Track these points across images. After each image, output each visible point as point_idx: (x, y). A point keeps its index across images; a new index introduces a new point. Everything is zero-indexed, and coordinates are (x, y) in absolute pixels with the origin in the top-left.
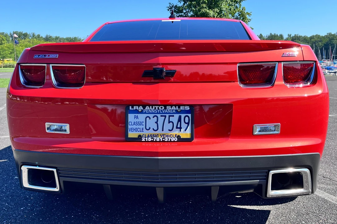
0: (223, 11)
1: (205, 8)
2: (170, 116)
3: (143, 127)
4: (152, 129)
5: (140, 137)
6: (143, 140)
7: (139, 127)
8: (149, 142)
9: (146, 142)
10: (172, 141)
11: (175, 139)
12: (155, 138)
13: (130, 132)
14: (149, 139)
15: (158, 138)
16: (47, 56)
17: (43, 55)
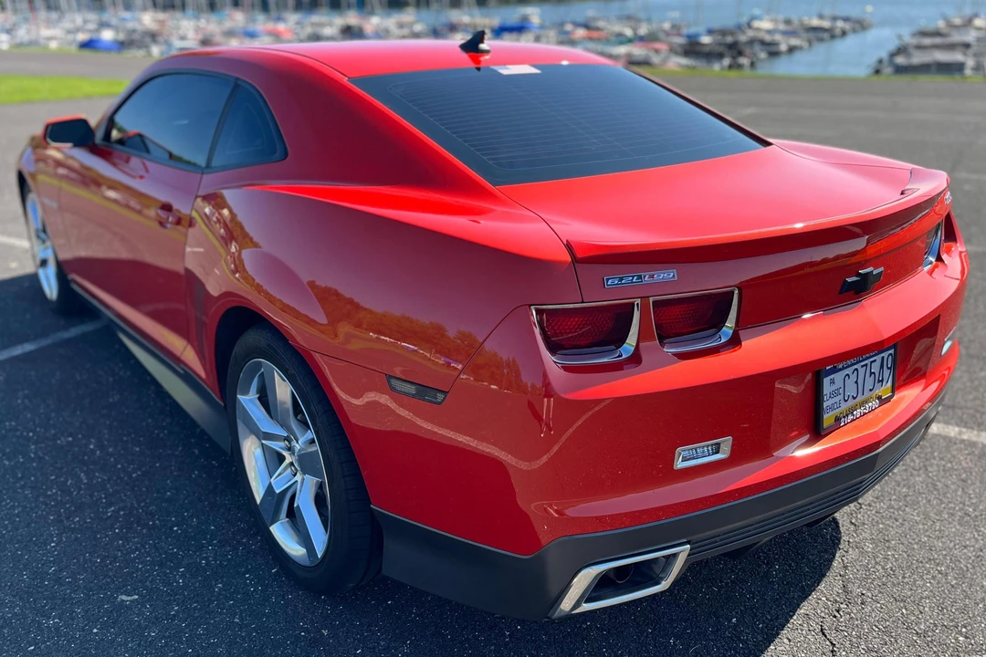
2: (872, 362)
3: (841, 397)
4: (851, 397)
5: (838, 419)
6: (843, 424)
7: (836, 399)
8: (848, 423)
9: (845, 425)
10: (872, 410)
11: (876, 404)
12: (855, 413)
13: (825, 416)
14: (849, 418)
15: (859, 412)
16: (645, 277)
17: (633, 277)
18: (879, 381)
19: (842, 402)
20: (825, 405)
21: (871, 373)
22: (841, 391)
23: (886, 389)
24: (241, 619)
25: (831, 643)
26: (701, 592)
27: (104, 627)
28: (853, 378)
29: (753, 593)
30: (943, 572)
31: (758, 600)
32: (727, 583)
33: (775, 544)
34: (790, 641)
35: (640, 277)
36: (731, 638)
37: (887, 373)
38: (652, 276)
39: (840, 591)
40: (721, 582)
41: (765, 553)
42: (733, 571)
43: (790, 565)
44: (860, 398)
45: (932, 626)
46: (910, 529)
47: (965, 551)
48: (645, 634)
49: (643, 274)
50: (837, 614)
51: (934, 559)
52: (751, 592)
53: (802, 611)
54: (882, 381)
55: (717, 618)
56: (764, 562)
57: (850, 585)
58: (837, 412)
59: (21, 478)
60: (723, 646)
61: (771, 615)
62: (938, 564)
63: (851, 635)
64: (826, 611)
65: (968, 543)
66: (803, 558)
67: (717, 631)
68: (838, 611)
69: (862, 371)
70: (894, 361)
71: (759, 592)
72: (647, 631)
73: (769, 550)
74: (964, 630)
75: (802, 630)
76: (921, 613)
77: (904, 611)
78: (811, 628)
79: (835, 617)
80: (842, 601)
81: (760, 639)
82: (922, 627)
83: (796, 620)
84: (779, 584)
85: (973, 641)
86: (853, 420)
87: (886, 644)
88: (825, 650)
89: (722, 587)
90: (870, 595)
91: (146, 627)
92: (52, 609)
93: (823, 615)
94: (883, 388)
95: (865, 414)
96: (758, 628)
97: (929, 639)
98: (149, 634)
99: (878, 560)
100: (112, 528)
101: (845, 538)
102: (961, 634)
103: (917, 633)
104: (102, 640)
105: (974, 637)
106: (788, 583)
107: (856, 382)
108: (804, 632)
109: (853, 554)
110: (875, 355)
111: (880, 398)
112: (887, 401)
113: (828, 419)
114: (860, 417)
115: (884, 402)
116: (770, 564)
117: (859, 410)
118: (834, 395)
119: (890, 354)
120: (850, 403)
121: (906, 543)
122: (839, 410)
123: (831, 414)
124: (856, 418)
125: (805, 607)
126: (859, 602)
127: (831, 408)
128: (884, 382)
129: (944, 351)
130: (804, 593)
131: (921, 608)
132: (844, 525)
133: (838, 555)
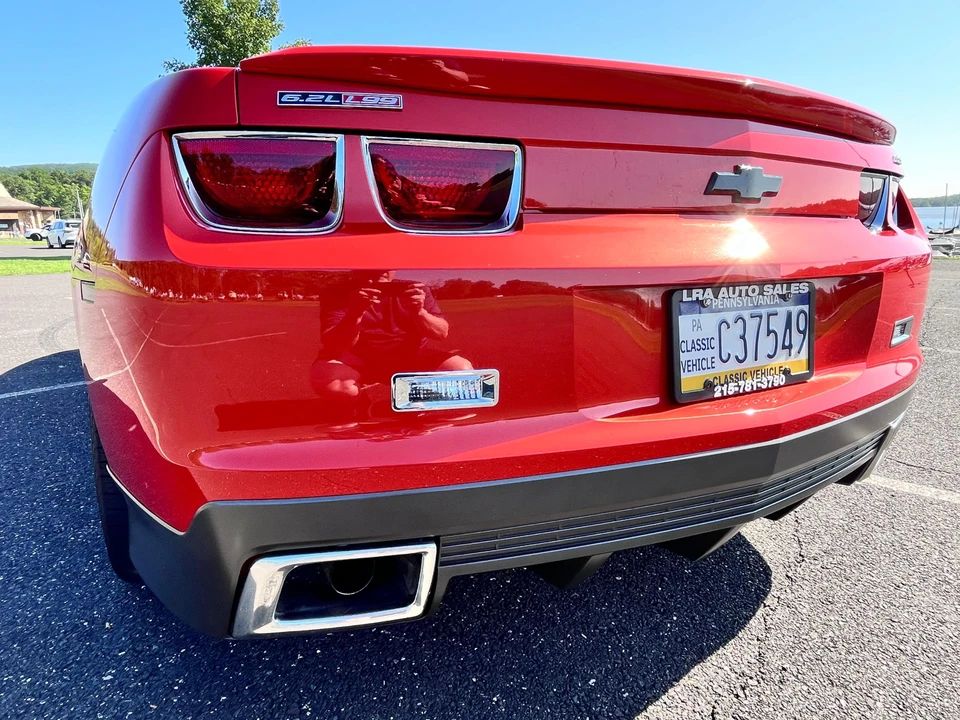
2: (770, 314)
3: (715, 353)
4: (732, 358)
5: (709, 386)
6: (718, 394)
7: (708, 354)
8: (728, 396)
9: (723, 397)
10: (774, 388)
11: (780, 380)
12: (741, 383)
13: (684, 376)
14: (732, 389)
15: (748, 384)
16: (346, 97)
17: (326, 95)
18: (784, 347)
19: (717, 360)
20: (683, 357)
21: (769, 332)
22: (715, 343)
23: (797, 361)
26: (565, 638)
28: (738, 329)
29: (632, 648)
30: (909, 652)
31: (634, 658)
32: (602, 631)
33: (681, 590)
35: (338, 97)
37: (797, 338)
39: (753, 661)
40: (596, 628)
41: (665, 600)
42: (616, 617)
43: (693, 618)
44: (749, 364)
47: (943, 628)
48: (466, 683)
49: (344, 94)
50: (741, 693)
51: (895, 634)
52: (629, 646)
53: (692, 681)
54: (790, 347)
55: (572, 675)
56: (659, 611)
57: (769, 654)
58: (708, 374)
61: (646, 682)
62: (902, 642)
64: (726, 686)
65: (947, 618)
66: (712, 612)
67: (564, 692)
68: (743, 689)
69: (752, 323)
70: (810, 323)
71: (640, 648)
72: (469, 680)
73: (672, 597)
75: (684, 709)
76: (871, 709)
77: (843, 702)
78: (697, 709)
79: (737, 696)
80: (753, 674)
81: (620, 714)
83: (677, 691)
84: (670, 641)
86: (737, 394)
89: (594, 635)
90: (794, 671)
93: (719, 691)
94: (792, 358)
95: (760, 390)
96: (621, 698)
99: (814, 625)
101: (774, 592)
106: (683, 640)
107: (743, 337)
109: (782, 613)
110: (776, 305)
111: (786, 372)
112: (801, 380)
113: (690, 381)
114: (753, 392)
115: (793, 381)
116: (667, 614)
117: (749, 381)
118: (702, 344)
119: (803, 312)
120: (733, 367)
121: (857, 608)
122: (711, 371)
123: (696, 374)
124: (745, 393)
125: (697, 676)
126: (777, 679)
127: (697, 365)
128: (794, 351)
129: (895, 341)
130: (701, 656)
131: (870, 702)
132: (778, 577)
133: (760, 612)
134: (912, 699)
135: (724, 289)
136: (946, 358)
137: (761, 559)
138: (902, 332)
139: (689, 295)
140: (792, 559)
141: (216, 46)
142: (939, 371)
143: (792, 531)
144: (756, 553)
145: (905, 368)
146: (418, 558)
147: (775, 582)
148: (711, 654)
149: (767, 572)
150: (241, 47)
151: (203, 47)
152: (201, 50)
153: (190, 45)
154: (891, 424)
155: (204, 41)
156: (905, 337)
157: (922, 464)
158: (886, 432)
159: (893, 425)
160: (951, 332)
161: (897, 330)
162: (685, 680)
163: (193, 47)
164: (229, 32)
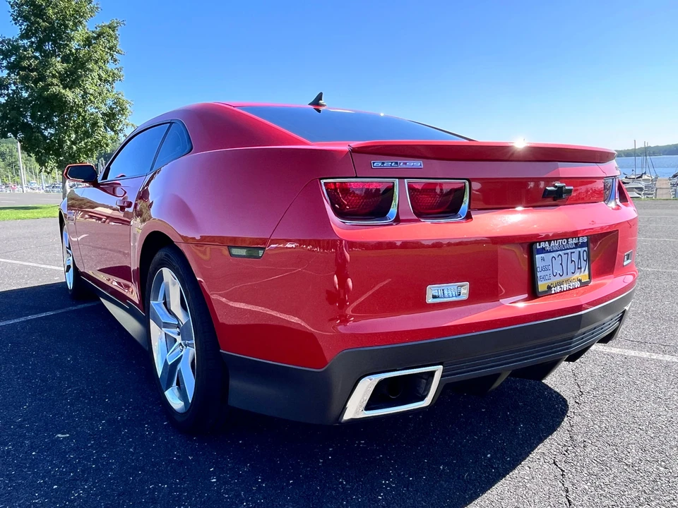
0: (89, 94)
1: (57, 85)
2: (571, 253)
3: (550, 272)
4: (558, 274)
5: (549, 288)
6: (553, 292)
7: (547, 273)
8: (558, 293)
9: (555, 293)
10: (575, 288)
11: (578, 284)
12: (562, 286)
13: (539, 283)
14: (558, 289)
15: (565, 287)
16: (400, 163)
17: (392, 163)
18: (578, 268)
19: (552, 275)
20: (539, 274)
21: (572, 261)
22: (550, 267)
23: (584, 275)
24: (135, 449)
25: (562, 470)
26: (466, 439)
27: (41, 451)
28: (559, 260)
29: (504, 440)
30: (644, 429)
31: (507, 444)
32: (485, 434)
33: (520, 413)
34: (530, 468)
35: (396, 163)
36: (486, 466)
37: (583, 263)
38: (406, 163)
39: (568, 440)
40: (480, 433)
41: (513, 418)
42: (489, 428)
43: (531, 425)
44: (565, 277)
45: (638, 461)
46: (618, 406)
48: (422, 463)
50: (566, 453)
51: (636, 422)
52: (502, 439)
53: (540, 451)
54: (581, 268)
55: (476, 454)
56: (512, 423)
57: (575, 437)
58: (548, 283)
59: (19, 374)
60: (480, 471)
61: (517, 453)
62: (640, 425)
63: (577, 466)
64: (558, 451)
66: (541, 421)
67: (476, 461)
68: (566, 451)
69: (565, 257)
70: (588, 256)
71: (508, 439)
73: (516, 416)
74: (663, 463)
75: (539, 462)
76: (629, 452)
77: (616, 451)
78: (546, 461)
79: (564, 454)
80: (570, 445)
81: (508, 467)
82: (630, 461)
83: (534, 455)
84: (523, 435)
85: (671, 471)
86: (561, 292)
87: (603, 470)
88: (556, 474)
89: (481, 436)
90: (590, 442)
91: (69, 452)
92: (10, 441)
93: (555, 453)
94: (582, 274)
95: (570, 289)
96: (507, 460)
97: (637, 468)
98: (69, 456)
99: (595, 422)
100: (67, 399)
101: (570, 409)
102: (661, 466)
103: (627, 465)
104: (37, 459)
105: (671, 468)
106: (529, 434)
107: (561, 264)
108: (541, 463)
109: (577, 419)
110: (574, 248)
111: (580, 281)
112: (585, 284)
113: (542, 286)
114: (567, 290)
115: (584, 284)
116: (517, 424)
117: (565, 285)
118: (545, 269)
119: (585, 251)
120: (558, 279)
121: (616, 413)
122: (550, 281)
123: (544, 282)
124: (564, 291)
125: (541, 448)
126: (582, 446)
127: (544, 278)
128: (583, 270)
129: (625, 263)
130: (541, 440)
131: (629, 450)
132: (571, 402)
133: (566, 419)
134: (648, 447)
135: (553, 242)
136: (647, 275)
137: (560, 395)
138: (628, 259)
139: (540, 245)
140: (576, 394)
141: (39, 23)
142: (643, 283)
143: (573, 379)
144: (555, 392)
145: (629, 278)
146: (432, 374)
147: (570, 405)
148: (546, 439)
149: (565, 401)
150: (61, 25)
151: (25, 23)
152: (23, 27)
153: (14, 22)
154: (626, 308)
155: (26, 18)
156: (629, 261)
157: (640, 340)
158: (624, 312)
159: (627, 308)
160: (648, 256)
161: (626, 259)
162: (536, 451)
163: (16, 24)
164: (51, 11)
